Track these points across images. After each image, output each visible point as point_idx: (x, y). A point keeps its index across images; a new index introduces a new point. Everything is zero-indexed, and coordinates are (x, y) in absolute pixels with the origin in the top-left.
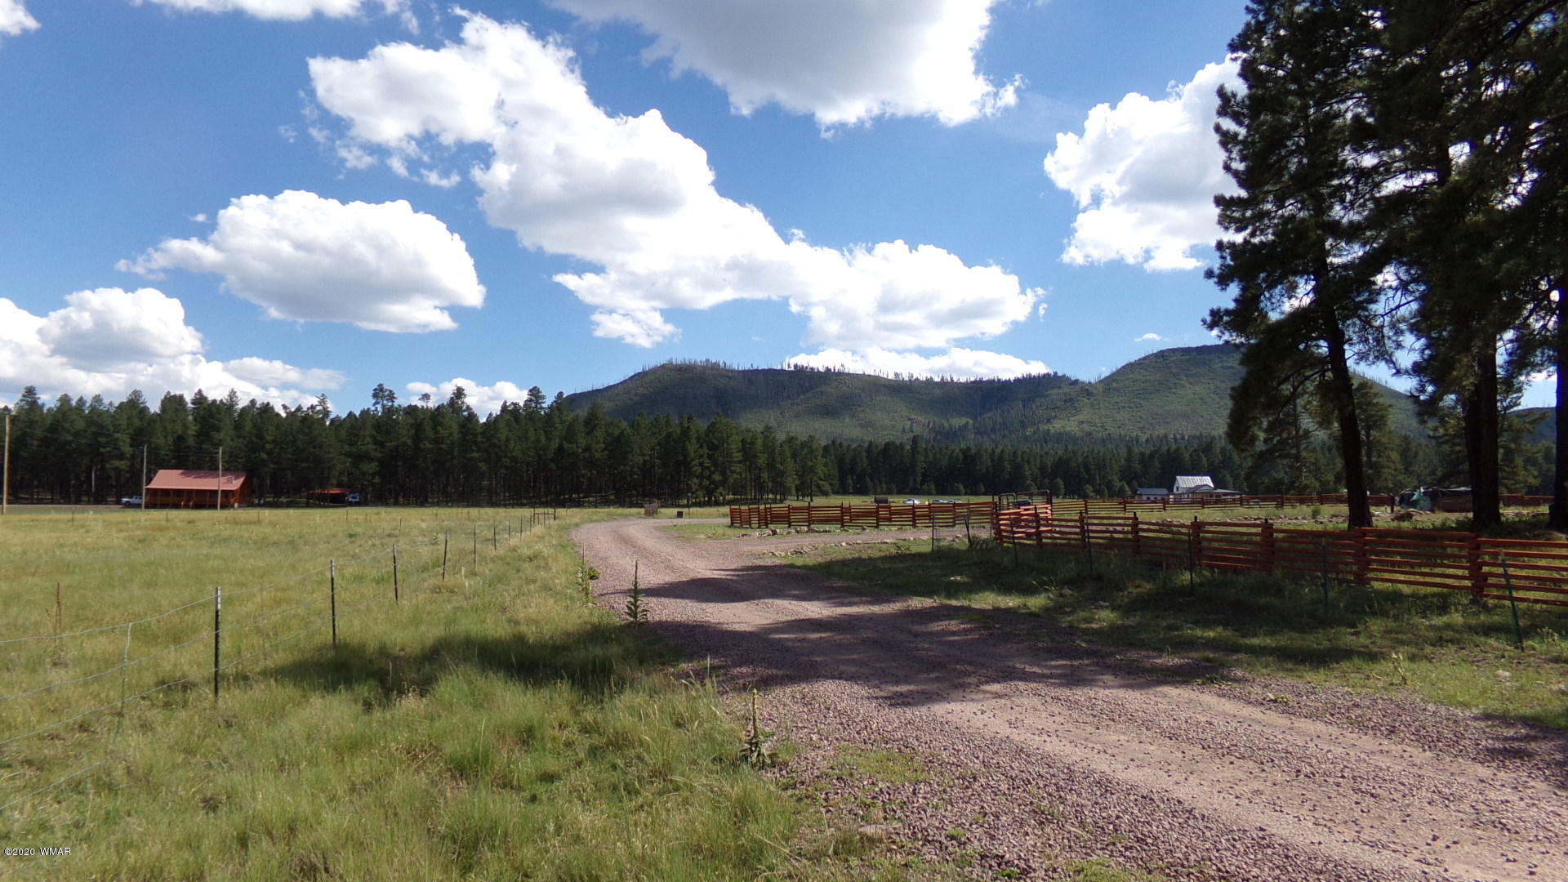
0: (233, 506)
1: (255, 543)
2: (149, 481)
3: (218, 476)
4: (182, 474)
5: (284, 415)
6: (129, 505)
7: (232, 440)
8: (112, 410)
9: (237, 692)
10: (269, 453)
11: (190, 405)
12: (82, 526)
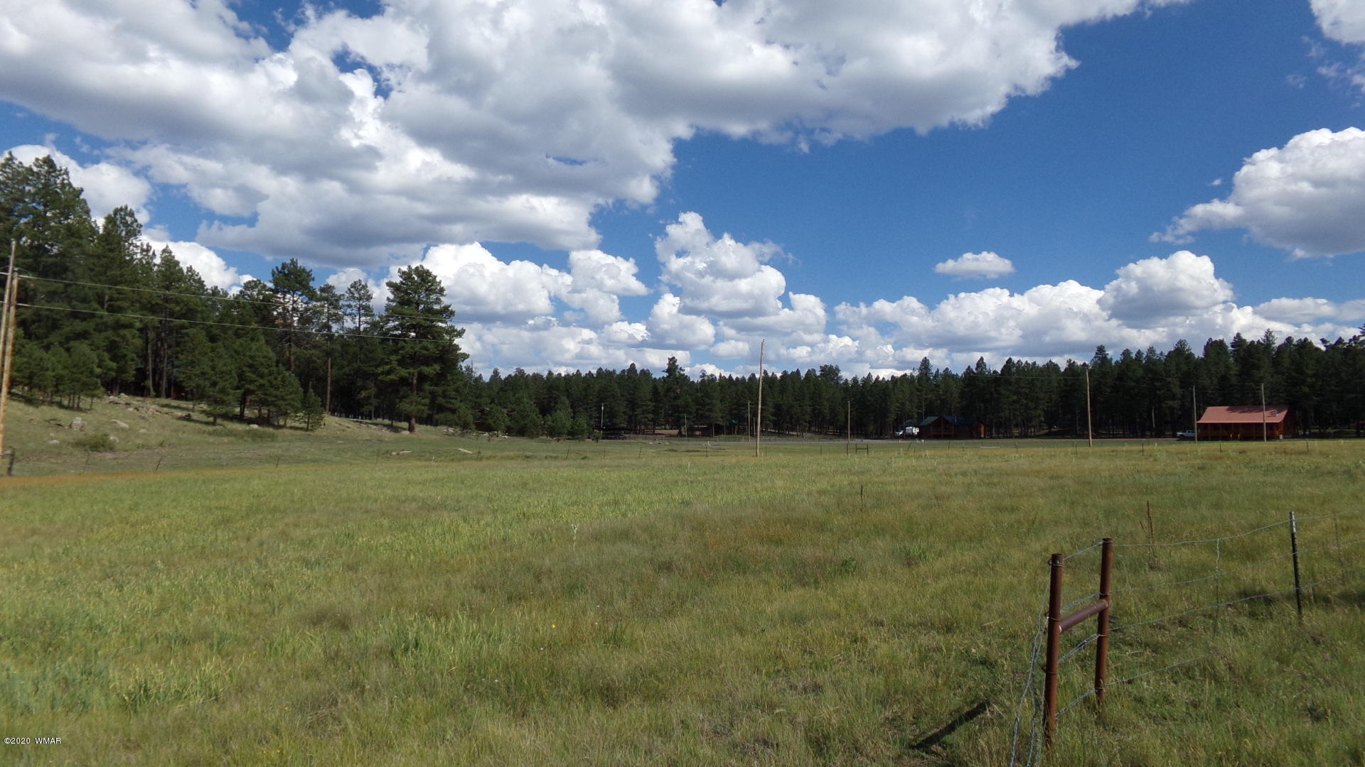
0: (1278, 438)
1: (1308, 472)
2: (1199, 417)
3: (1262, 410)
4: (1228, 410)
5: (1323, 348)
6: (1183, 438)
7: (1272, 377)
8: (1163, 358)
9: (1319, 612)
10: (1311, 386)
11: (1230, 348)
12: (1150, 456)
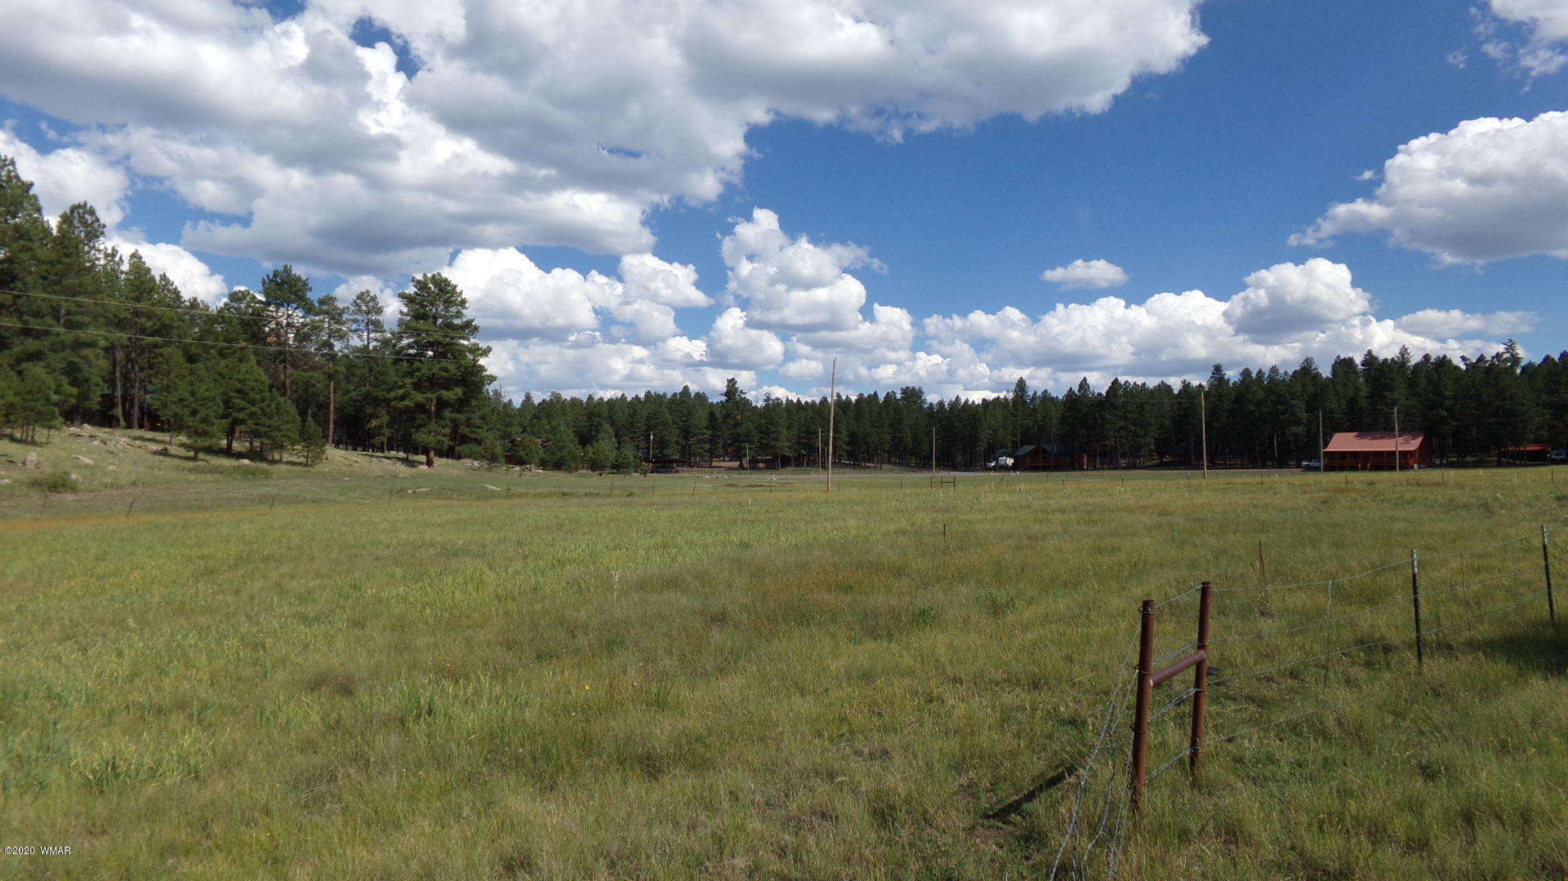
0: (1412, 468)
1: (1441, 505)
2: (1326, 444)
3: (1394, 437)
4: (1357, 436)
5: (1463, 367)
6: (1308, 469)
7: (1407, 399)
8: (1288, 378)
9: (1442, 660)
10: (1449, 410)
11: (1360, 367)
12: (1271, 488)
